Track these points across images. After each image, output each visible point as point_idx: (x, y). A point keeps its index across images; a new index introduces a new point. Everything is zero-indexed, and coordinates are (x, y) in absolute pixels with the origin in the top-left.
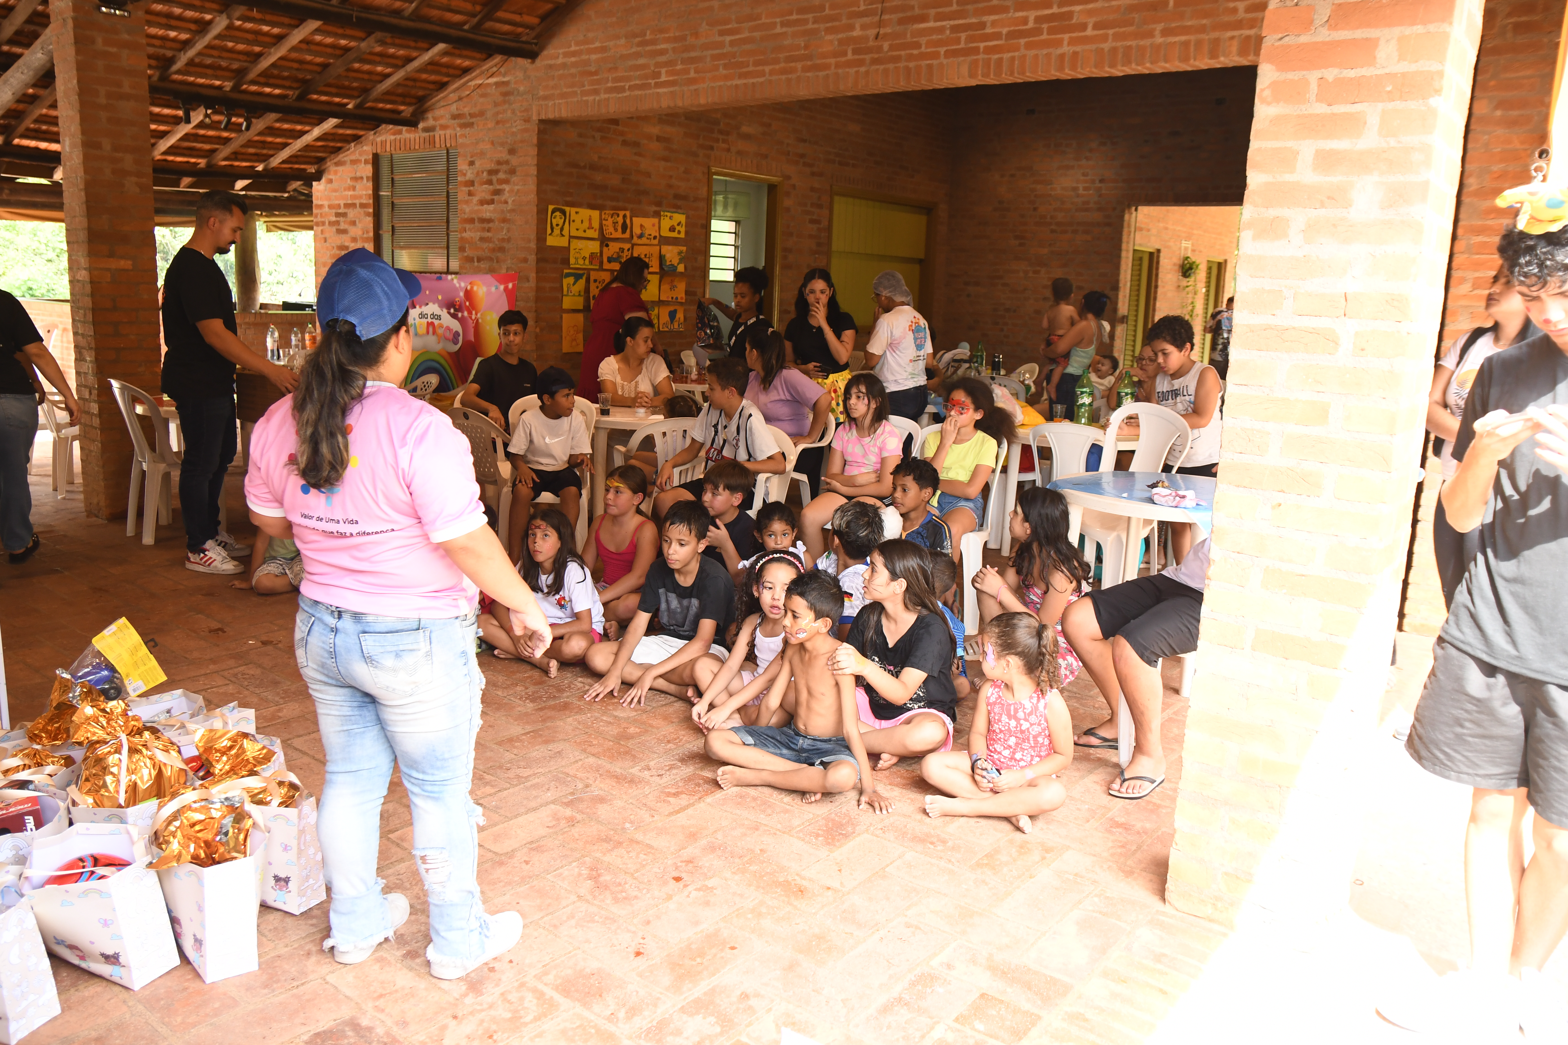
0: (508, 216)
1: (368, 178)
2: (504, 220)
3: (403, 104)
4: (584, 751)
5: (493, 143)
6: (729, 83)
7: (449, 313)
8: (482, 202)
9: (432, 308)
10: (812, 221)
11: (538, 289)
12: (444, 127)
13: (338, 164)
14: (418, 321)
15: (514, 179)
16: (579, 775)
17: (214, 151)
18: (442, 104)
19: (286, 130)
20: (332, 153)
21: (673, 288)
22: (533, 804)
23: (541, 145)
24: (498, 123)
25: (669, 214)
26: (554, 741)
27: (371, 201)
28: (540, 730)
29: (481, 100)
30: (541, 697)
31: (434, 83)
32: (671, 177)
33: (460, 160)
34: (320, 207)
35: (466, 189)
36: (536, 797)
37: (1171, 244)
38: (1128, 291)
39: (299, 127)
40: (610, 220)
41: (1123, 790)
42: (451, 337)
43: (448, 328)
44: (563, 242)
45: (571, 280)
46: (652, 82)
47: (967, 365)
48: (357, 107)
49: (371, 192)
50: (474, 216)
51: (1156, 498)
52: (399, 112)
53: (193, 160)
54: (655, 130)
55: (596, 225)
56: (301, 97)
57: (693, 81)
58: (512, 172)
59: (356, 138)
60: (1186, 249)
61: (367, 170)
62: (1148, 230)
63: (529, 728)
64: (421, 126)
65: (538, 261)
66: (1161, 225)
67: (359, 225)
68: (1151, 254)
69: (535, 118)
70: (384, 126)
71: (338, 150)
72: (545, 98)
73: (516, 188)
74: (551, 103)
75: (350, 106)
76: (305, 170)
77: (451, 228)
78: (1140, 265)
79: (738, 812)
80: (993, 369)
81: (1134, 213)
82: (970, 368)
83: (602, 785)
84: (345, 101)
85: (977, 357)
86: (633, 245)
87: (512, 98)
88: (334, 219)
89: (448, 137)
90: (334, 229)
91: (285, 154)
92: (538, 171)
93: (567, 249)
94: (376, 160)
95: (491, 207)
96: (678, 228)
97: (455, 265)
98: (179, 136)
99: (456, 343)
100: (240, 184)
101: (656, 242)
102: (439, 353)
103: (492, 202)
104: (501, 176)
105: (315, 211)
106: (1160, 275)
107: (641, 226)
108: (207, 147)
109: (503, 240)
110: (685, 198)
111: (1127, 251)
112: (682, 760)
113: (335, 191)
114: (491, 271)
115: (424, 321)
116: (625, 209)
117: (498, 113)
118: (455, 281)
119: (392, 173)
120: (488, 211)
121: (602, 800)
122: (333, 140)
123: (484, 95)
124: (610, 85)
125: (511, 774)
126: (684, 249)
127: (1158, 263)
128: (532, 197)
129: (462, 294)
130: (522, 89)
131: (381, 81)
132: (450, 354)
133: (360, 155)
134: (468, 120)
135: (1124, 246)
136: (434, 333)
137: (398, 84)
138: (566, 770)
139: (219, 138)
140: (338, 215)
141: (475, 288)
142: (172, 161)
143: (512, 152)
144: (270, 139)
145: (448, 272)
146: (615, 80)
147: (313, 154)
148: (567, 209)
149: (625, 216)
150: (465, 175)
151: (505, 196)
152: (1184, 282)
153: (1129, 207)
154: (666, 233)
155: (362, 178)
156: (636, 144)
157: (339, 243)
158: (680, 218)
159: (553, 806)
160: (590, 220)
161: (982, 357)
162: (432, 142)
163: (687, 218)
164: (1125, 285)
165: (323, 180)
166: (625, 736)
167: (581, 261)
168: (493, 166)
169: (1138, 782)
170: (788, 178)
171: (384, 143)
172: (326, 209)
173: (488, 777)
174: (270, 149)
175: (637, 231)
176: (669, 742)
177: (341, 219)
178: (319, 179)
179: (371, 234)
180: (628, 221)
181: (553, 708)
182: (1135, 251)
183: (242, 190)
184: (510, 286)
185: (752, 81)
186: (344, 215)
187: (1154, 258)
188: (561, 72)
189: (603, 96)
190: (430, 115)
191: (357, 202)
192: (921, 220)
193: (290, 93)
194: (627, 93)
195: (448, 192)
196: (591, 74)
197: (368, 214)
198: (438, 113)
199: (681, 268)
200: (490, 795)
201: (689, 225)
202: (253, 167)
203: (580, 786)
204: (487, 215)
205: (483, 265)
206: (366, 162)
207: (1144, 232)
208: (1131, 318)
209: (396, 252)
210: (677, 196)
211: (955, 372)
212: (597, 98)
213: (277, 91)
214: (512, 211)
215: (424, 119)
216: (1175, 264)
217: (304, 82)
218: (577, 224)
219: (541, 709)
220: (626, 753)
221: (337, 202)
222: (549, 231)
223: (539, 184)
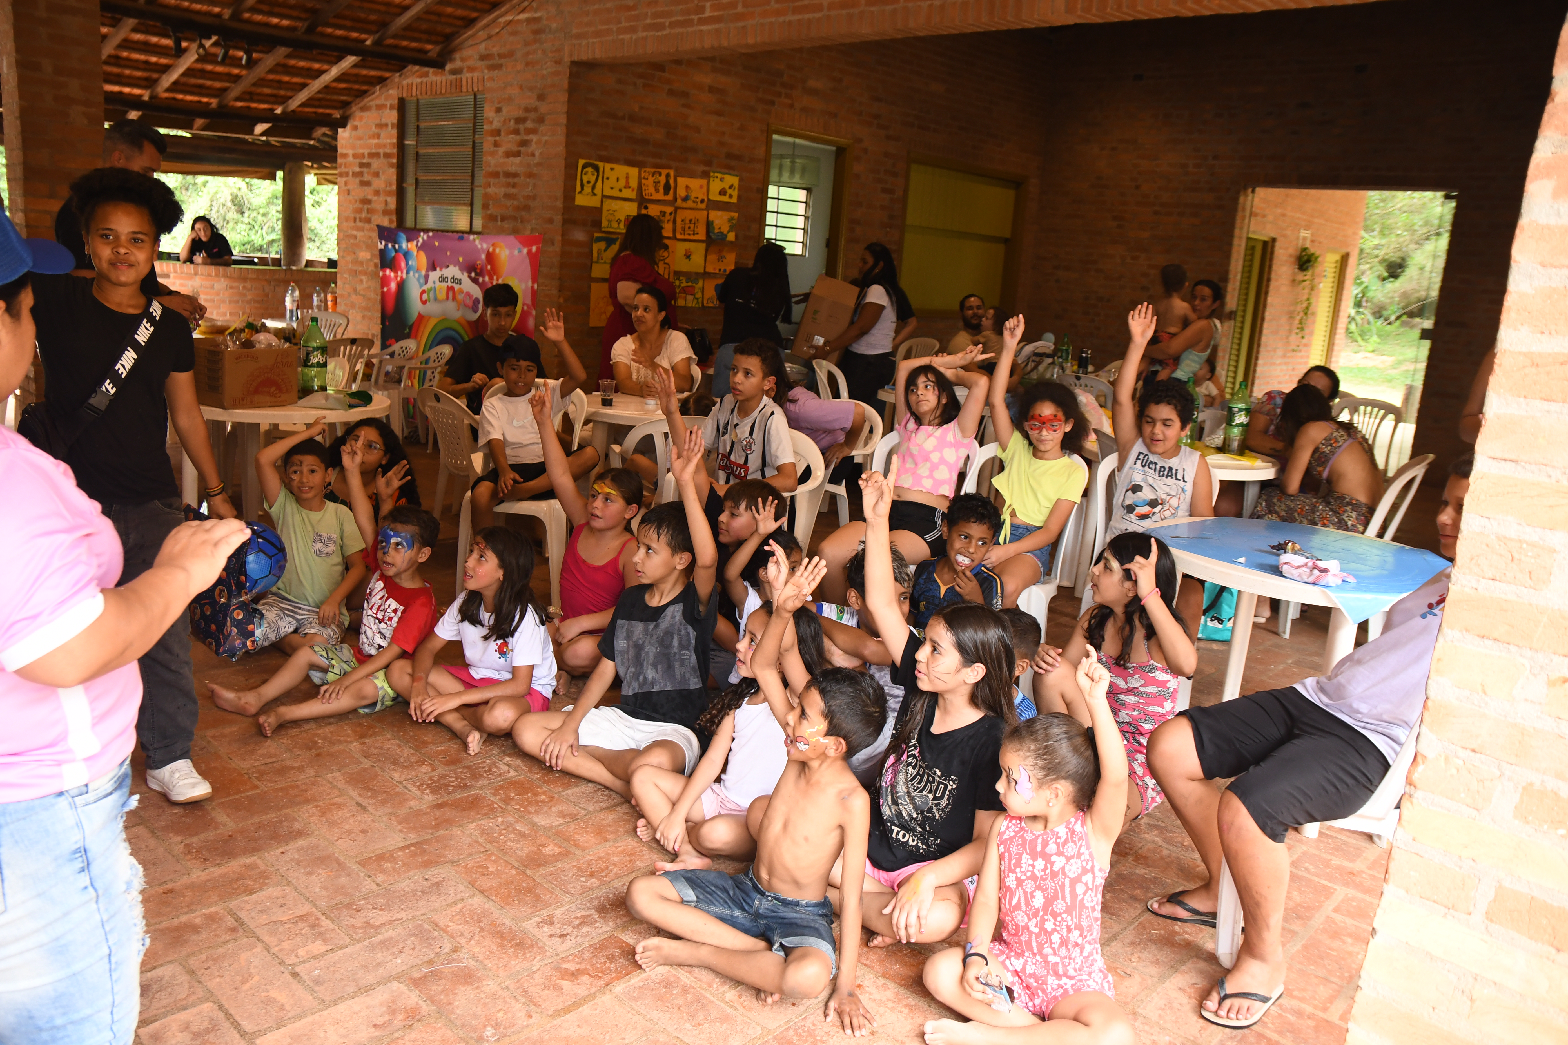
0: (535, 170)
1: (392, 125)
2: (530, 175)
3: (429, 42)
4: (472, 883)
5: (521, 87)
6: (781, 19)
7: (470, 277)
8: (508, 154)
9: (453, 271)
10: (885, 191)
11: (564, 254)
12: (471, 69)
13: (364, 109)
14: (438, 284)
15: (542, 128)
16: (453, 927)
17: (225, 90)
18: (470, 42)
19: (302, 68)
20: (357, 96)
21: (721, 258)
22: (370, 979)
23: (572, 90)
24: (527, 64)
25: (719, 175)
26: (437, 863)
27: (395, 151)
28: (426, 842)
29: (511, 38)
30: (447, 785)
31: (462, 18)
32: (723, 133)
33: (487, 107)
34: (345, 156)
35: (491, 139)
36: (379, 965)
37: (1288, 233)
38: (1238, 284)
39: (317, 66)
40: (651, 180)
41: (1223, 1013)
42: (470, 303)
43: (468, 294)
44: (594, 202)
45: (602, 245)
46: (695, 17)
47: (1050, 360)
48: (376, 43)
49: (395, 141)
50: (499, 169)
51: (1285, 569)
52: (426, 52)
53: (205, 100)
54: (706, 79)
55: (634, 183)
56: (310, 30)
57: (740, 17)
58: (541, 120)
59: (381, 81)
60: (1305, 239)
61: (392, 117)
62: (1264, 216)
63: (413, 837)
64: (448, 67)
65: (565, 222)
66: (1279, 211)
67: (383, 177)
68: (1265, 243)
69: (567, 59)
70: (410, 67)
71: (362, 94)
72: (579, 36)
73: (545, 138)
74: (584, 42)
75: (368, 43)
76: (330, 115)
77: (476, 183)
78: (1252, 255)
79: (655, 1015)
80: (1079, 366)
81: (1251, 195)
82: (1053, 363)
83: (476, 950)
84: (364, 36)
85: (1062, 351)
86: (676, 209)
87: (543, 36)
88: (357, 169)
89: (475, 80)
90: (357, 180)
91: (303, 96)
92: (568, 120)
93: (599, 210)
94: (402, 106)
95: (517, 160)
96: (729, 191)
97: (478, 224)
98: (181, 70)
99: (475, 311)
100: (260, 128)
101: (703, 206)
102: (457, 321)
103: (518, 154)
104: (529, 124)
105: (339, 160)
106: (1274, 268)
107: (687, 187)
108: (218, 85)
109: (528, 197)
110: (738, 158)
111: (1240, 238)
112: (602, 910)
113: (360, 138)
114: (515, 232)
115: (444, 285)
116: (670, 168)
117: (528, 53)
118: (477, 242)
119: (418, 120)
120: (514, 164)
121: (467, 977)
122: (356, 82)
123: (514, 33)
124: (648, 21)
125: (358, 921)
126: (735, 215)
127: (1272, 253)
128: (561, 149)
129: (483, 257)
130: (554, 26)
131: (400, 14)
132: (470, 323)
133: (386, 99)
134: (497, 61)
135: (1237, 232)
136: (454, 299)
137: (418, 18)
138: (436, 918)
139: (229, 75)
140: (362, 165)
141: (497, 251)
142: (182, 100)
143: (541, 97)
144: (286, 78)
145: (471, 232)
146: (656, 15)
147: (335, 97)
148: (601, 165)
149: (668, 176)
150: (491, 123)
151: (532, 148)
152: (1300, 276)
153: (1245, 188)
154: (715, 196)
155: (386, 125)
156: (685, 94)
157: (361, 196)
158: (733, 180)
159: (395, 985)
160: (627, 178)
161: (1067, 351)
162: (458, 85)
163: (741, 180)
164: (1236, 276)
165: (349, 127)
166: (536, 860)
167: (615, 225)
168: (521, 114)
169: (1245, 1003)
170: (860, 140)
171: (409, 86)
172: (351, 159)
173: (326, 923)
174: (287, 89)
175: (682, 192)
176: (592, 875)
177: (365, 170)
178: (344, 126)
179: (394, 187)
180: (672, 182)
181: (457, 805)
182: (1249, 239)
183: (262, 134)
184: (534, 249)
185: (807, 16)
186: (368, 165)
187: (1268, 248)
188: (596, 7)
189: (641, 34)
190: (457, 56)
191: (381, 151)
192: (1009, 195)
193: (299, 24)
194: (667, 31)
195: (474, 143)
196: (628, 8)
197: (391, 165)
198: (466, 53)
199: (731, 237)
200: (315, 957)
201: (743, 188)
202: (273, 110)
203: (447, 947)
204: (513, 169)
205: (507, 225)
206: (391, 107)
207: (1259, 218)
208: (1240, 313)
209: (420, 207)
210: (729, 156)
211: (1035, 368)
212: (634, 37)
213: (285, 22)
214: (539, 164)
215: (452, 60)
216: (1291, 256)
217: (313, 11)
218: (612, 182)
219: (440, 806)
220: (529, 890)
221: (361, 151)
222: (578, 188)
223: (568, 135)
